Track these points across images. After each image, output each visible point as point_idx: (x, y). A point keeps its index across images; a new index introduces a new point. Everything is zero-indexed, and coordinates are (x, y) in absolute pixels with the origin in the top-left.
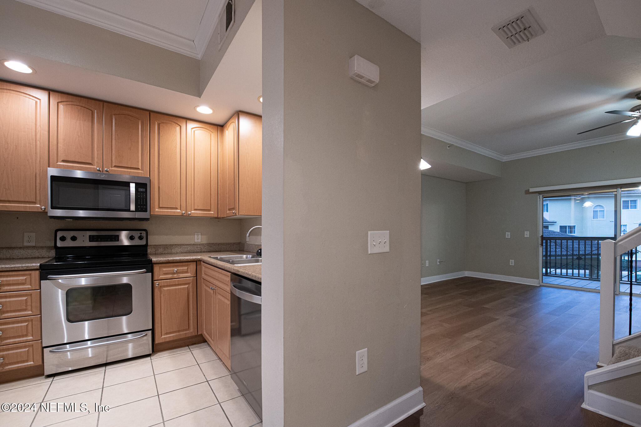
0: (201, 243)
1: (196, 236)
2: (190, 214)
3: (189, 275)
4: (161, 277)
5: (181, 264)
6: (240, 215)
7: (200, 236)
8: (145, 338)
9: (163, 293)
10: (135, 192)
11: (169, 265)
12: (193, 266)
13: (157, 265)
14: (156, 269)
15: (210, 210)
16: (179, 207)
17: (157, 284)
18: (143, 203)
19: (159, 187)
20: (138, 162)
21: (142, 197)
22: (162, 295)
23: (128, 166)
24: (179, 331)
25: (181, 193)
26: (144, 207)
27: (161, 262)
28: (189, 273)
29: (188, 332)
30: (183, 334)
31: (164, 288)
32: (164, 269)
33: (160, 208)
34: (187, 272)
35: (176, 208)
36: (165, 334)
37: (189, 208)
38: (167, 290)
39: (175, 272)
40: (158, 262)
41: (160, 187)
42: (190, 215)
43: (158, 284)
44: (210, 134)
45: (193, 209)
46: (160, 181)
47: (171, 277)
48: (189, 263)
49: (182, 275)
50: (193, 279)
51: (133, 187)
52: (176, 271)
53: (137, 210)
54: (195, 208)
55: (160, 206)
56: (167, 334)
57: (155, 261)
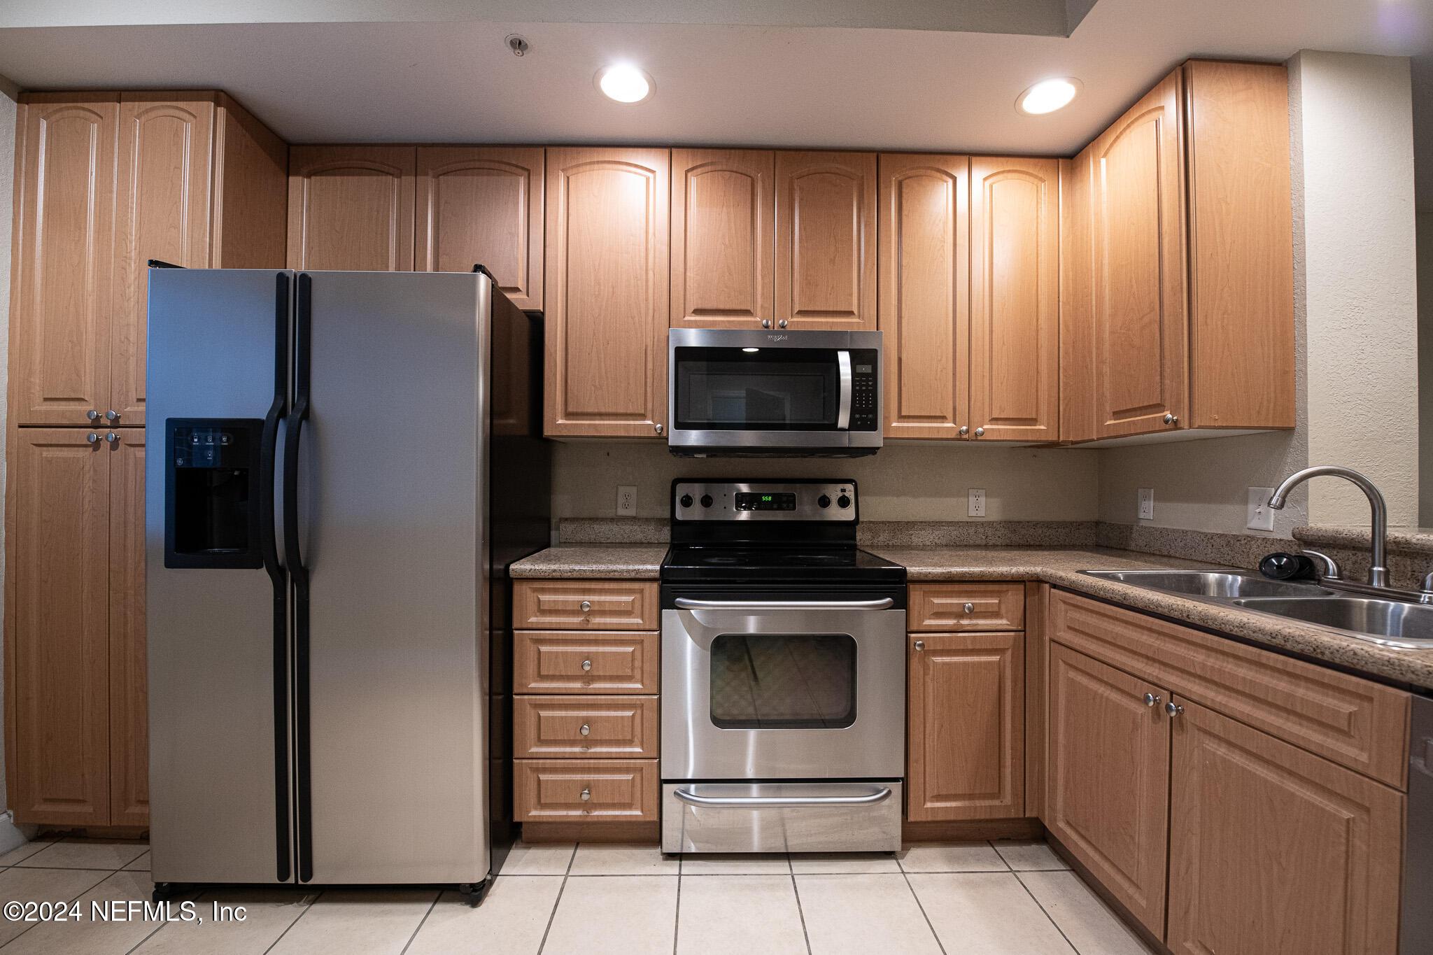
0: (984, 520)
1: (972, 499)
2: (982, 434)
3: (1002, 622)
4: (927, 622)
5: (982, 587)
6: (1200, 427)
7: (983, 500)
8: (887, 802)
9: (931, 672)
10: (850, 377)
11: (949, 587)
12: (1014, 598)
13: (917, 586)
14: (916, 596)
15: (1033, 421)
16: (950, 416)
17: (919, 645)
18: (867, 404)
19: (900, 360)
20: (851, 295)
21: (864, 388)
22: (928, 679)
23: (828, 309)
24: (971, 797)
25: (954, 374)
26: (870, 416)
27: (930, 577)
28: (1002, 618)
29: (996, 803)
30: (984, 808)
31: (934, 656)
32: (936, 601)
33: (902, 417)
34: (996, 615)
35: (943, 418)
36: (932, 797)
37: (976, 418)
38: (944, 664)
39: (967, 611)
40: (922, 578)
41: (904, 358)
42: (979, 438)
43: (922, 646)
44: (1035, 187)
45: (987, 418)
46: (903, 342)
47: (954, 625)
48: (1004, 587)
49: (982, 623)
50: (1015, 639)
51: (844, 364)
52: (969, 608)
53: (853, 425)
54: (994, 416)
55: (903, 414)
56: (939, 798)
57: (913, 574)
